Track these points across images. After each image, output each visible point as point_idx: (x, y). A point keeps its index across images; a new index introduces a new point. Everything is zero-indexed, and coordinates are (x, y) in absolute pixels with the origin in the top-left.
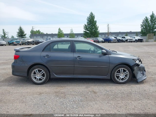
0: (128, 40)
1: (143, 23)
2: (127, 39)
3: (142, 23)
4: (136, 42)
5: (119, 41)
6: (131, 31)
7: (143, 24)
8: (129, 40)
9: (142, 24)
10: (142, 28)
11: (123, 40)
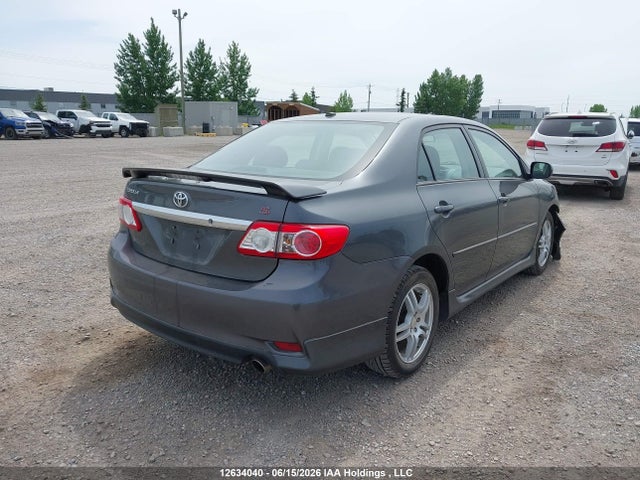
0: (94, 129)
1: (123, 57)
2: (86, 123)
3: (118, 57)
4: (127, 136)
5: (53, 131)
6: (52, 89)
7: (121, 63)
8: (99, 126)
9: (118, 61)
10: (122, 78)
11: (72, 125)
